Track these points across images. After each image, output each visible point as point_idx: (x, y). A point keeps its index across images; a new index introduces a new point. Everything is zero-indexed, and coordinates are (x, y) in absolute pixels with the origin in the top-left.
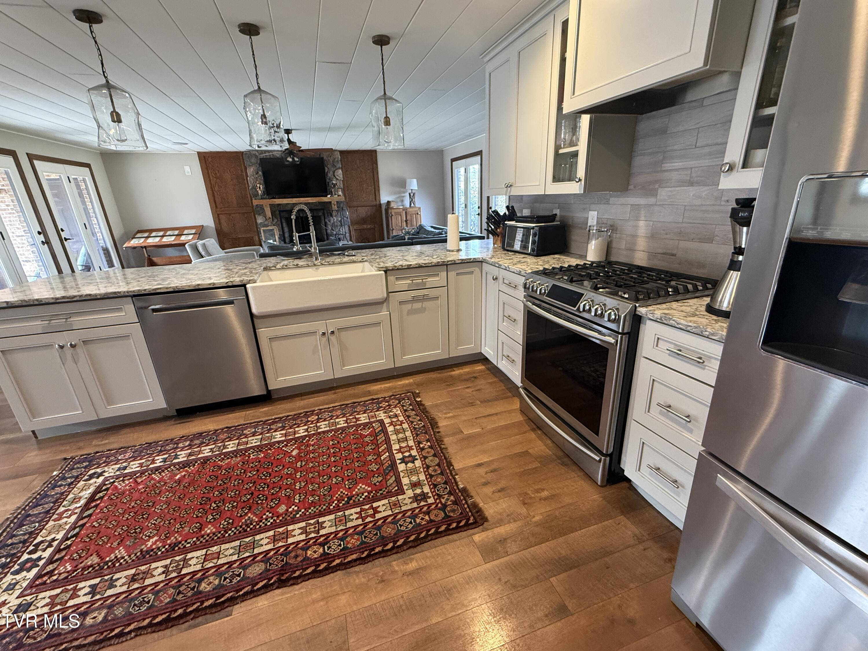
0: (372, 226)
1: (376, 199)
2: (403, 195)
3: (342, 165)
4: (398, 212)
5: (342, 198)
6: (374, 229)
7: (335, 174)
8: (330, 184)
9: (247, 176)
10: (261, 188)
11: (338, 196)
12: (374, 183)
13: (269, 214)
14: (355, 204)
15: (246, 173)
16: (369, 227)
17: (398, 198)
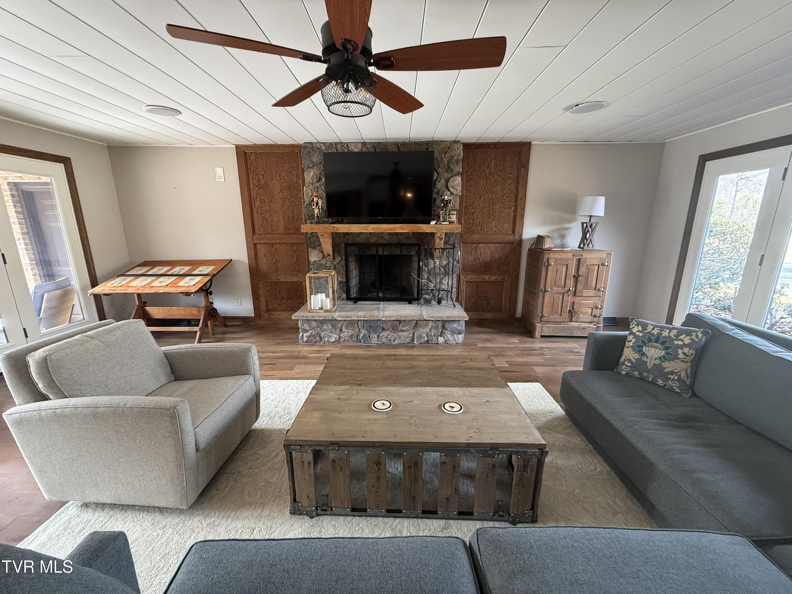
0: (499, 279)
1: (513, 232)
2: (566, 226)
3: (463, 168)
4: (563, 260)
5: (457, 228)
6: (502, 283)
7: (449, 184)
8: (438, 201)
9: (304, 185)
10: (320, 204)
11: (450, 222)
12: (516, 201)
13: (327, 247)
14: (475, 237)
15: (304, 178)
16: (493, 278)
17: (554, 231)
